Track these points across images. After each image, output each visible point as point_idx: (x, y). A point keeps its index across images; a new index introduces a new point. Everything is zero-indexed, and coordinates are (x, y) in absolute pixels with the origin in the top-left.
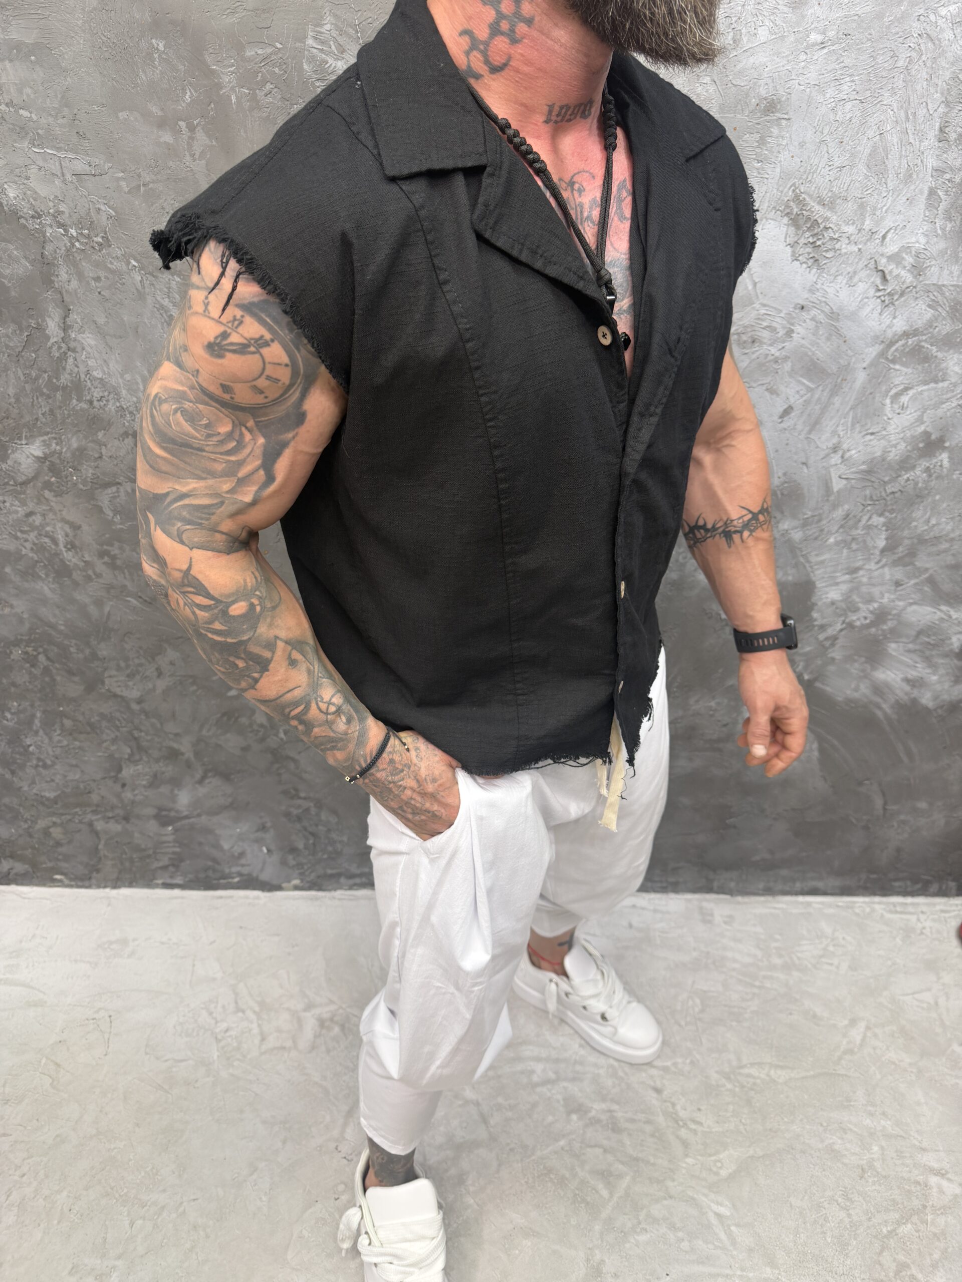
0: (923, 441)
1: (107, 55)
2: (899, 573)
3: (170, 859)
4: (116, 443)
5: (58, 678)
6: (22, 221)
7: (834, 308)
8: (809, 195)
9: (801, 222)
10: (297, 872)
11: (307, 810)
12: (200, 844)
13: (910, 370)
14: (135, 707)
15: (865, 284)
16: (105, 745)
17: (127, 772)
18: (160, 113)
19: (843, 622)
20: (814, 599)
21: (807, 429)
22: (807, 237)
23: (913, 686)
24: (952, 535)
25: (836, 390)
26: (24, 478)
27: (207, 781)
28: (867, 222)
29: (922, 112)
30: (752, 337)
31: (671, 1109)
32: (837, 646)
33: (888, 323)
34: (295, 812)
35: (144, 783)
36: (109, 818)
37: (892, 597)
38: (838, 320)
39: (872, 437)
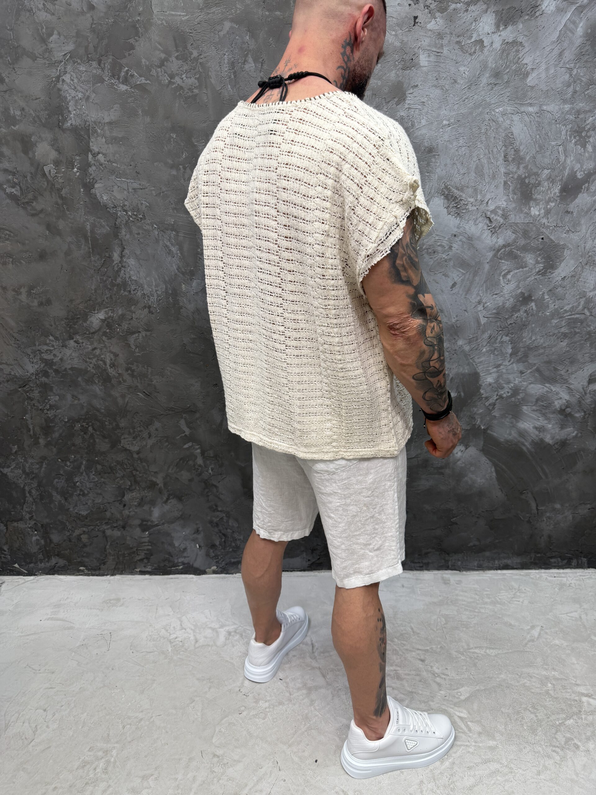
0: (521, 297)
1: (152, 140)
2: (521, 367)
3: (145, 554)
4: (140, 311)
5: (97, 440)
6: (108, 209)
7: (470, 235)
8: (452, 186)
9: (450, 197)
10: (215, 561)
11: (222, 518)
12: (163, 543)
13: (509, 263)
14: (135, 456)
15: (482, 224)
16: (117, 481)
17: (127, 497)
18: (172, 163)
19: (497, 395)
20: (480, 382)
21: (464, 293)
22: (453, 204)
23: (540, 431)
24: (544, 345)
25: (475, 274)
26: (94, 330)
27: (169, 501)
28: (479, 197)
29: (495, 150)
30: (433, 250)
31: (430, 669)
32: (496, 409)
33: (495, 241)
34: (215, 520)
35: (136, 503)
36: (115, 527)
37: (520, 380)
38: (472, 240)
39: (496, 296)
